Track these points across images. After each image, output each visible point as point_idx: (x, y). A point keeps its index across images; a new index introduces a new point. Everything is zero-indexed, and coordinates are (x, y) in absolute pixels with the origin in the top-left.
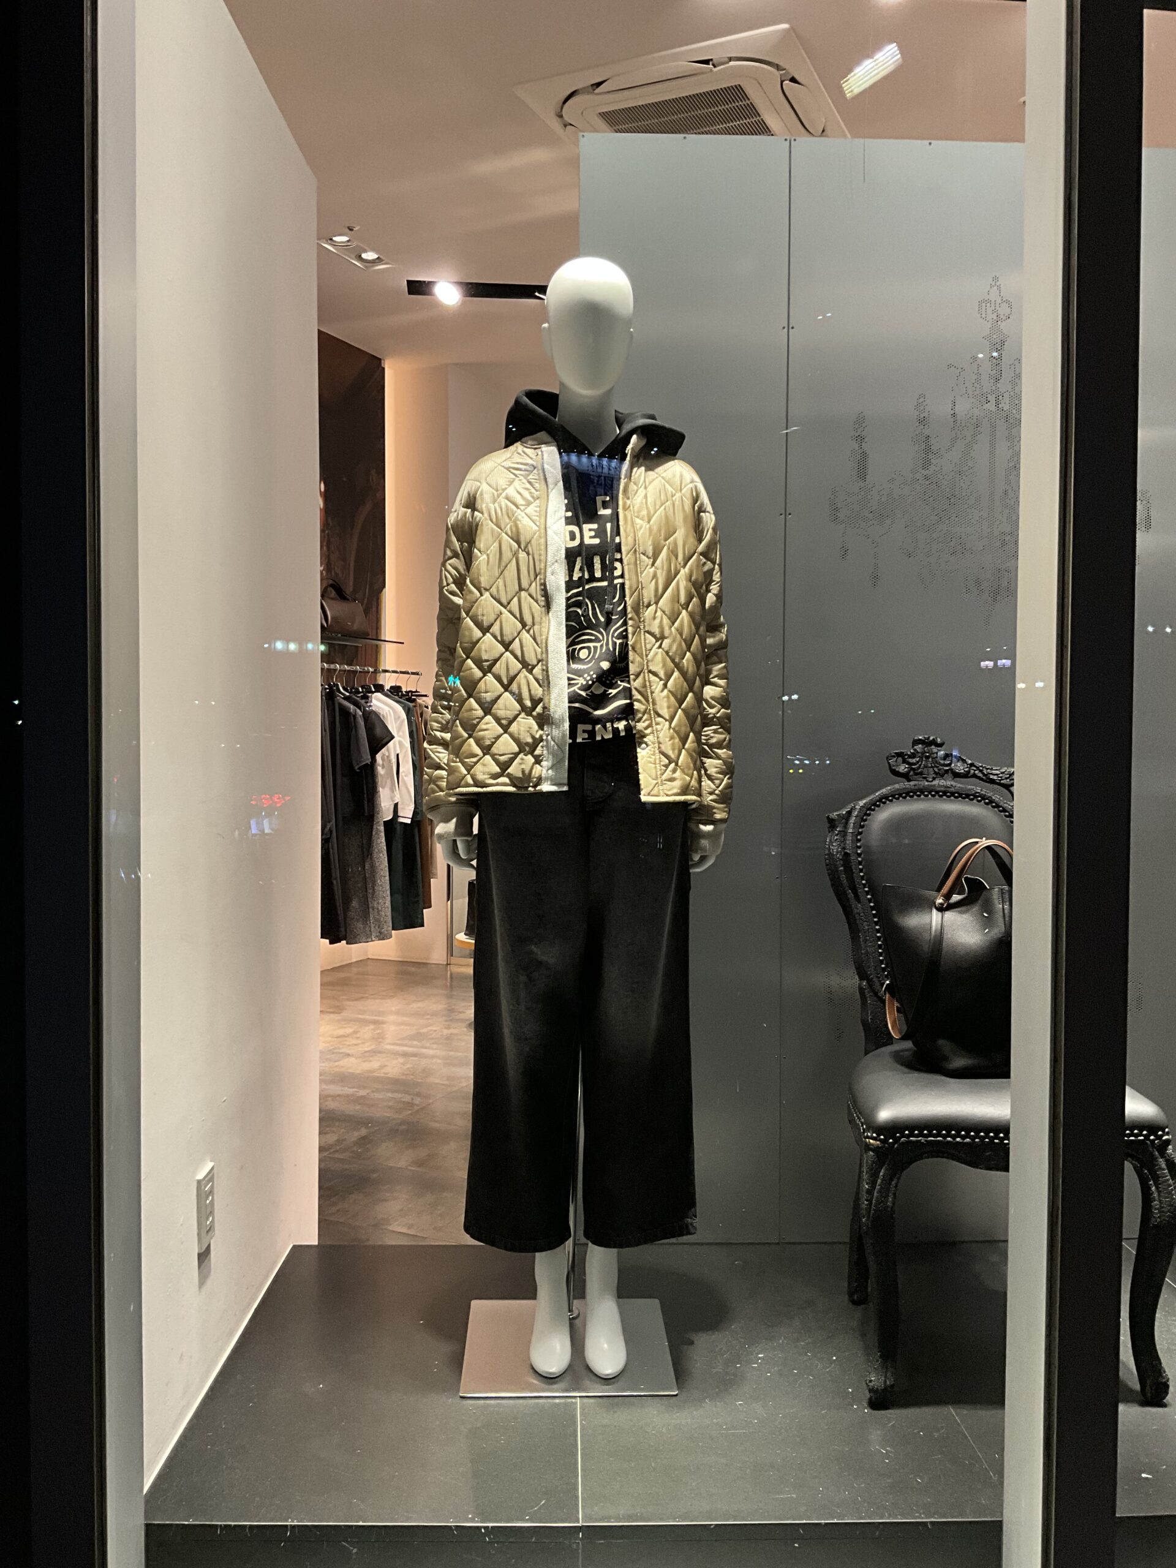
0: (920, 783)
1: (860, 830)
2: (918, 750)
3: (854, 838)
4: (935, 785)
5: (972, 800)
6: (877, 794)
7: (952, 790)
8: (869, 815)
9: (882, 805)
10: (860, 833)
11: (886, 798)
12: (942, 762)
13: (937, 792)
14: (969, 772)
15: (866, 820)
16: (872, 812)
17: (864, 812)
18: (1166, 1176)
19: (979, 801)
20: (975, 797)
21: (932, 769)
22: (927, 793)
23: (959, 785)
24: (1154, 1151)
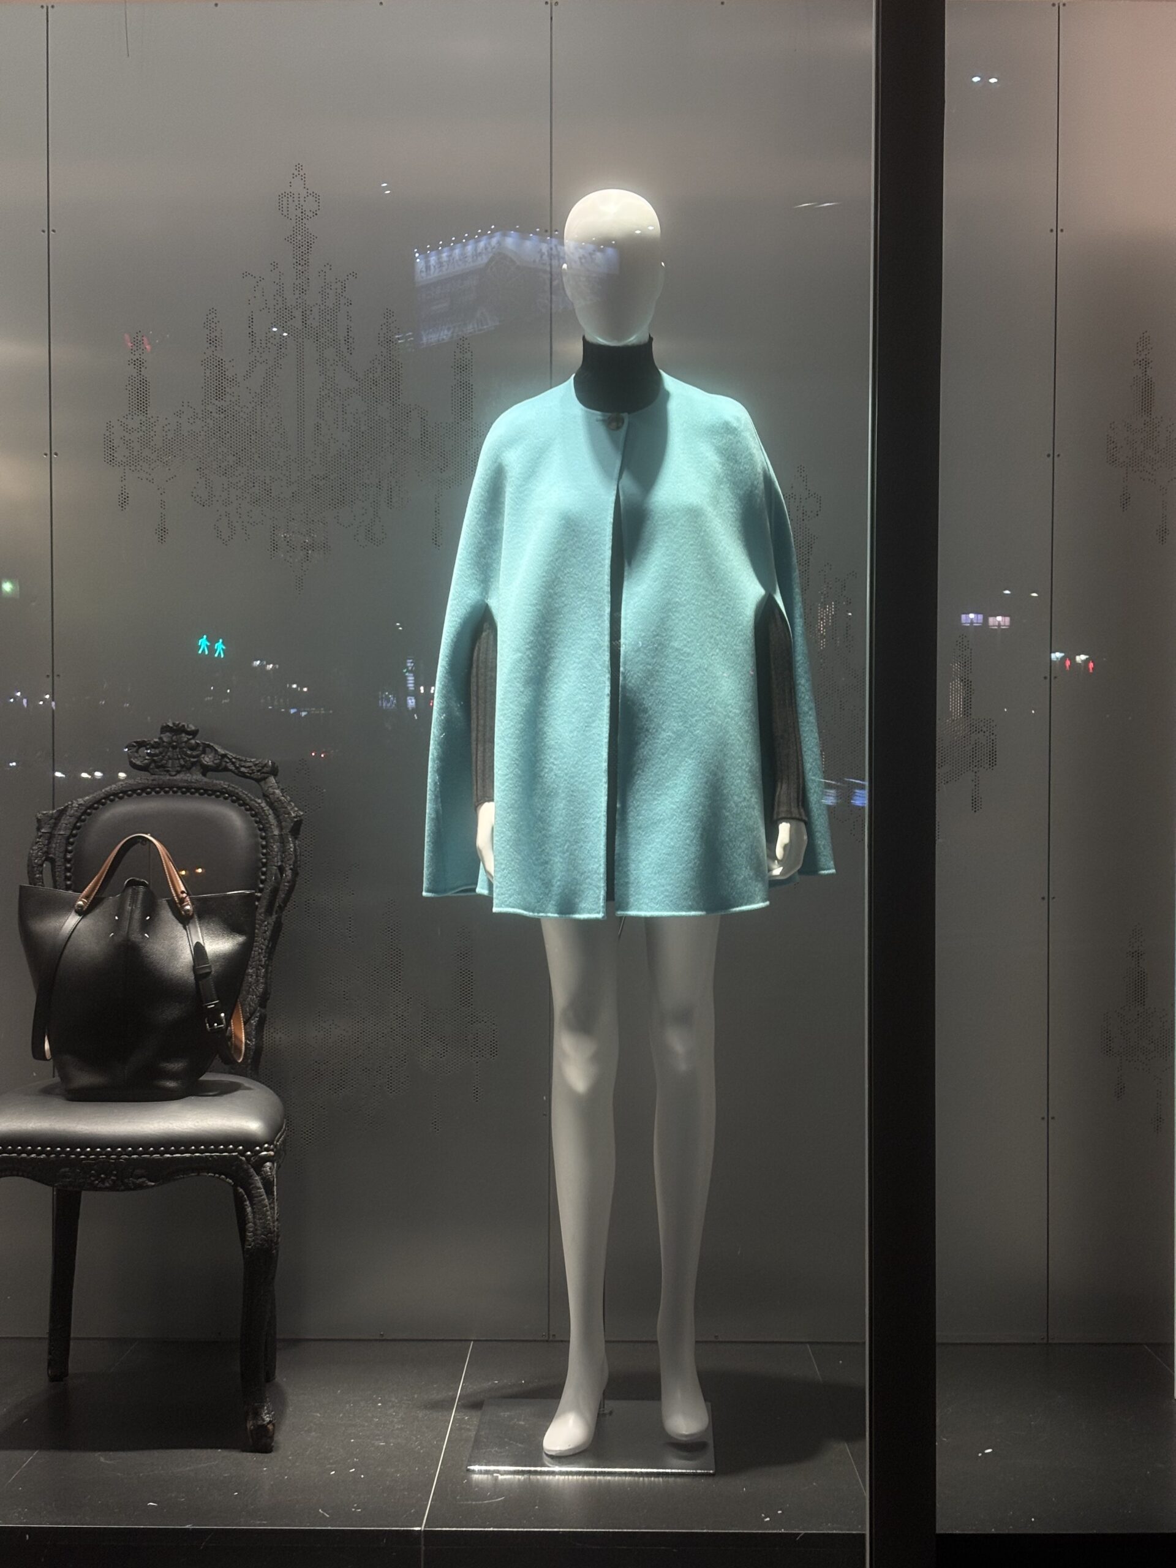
0: (162, 777)
1: (74, 832)
2: (165, 739)
3: (64, 841)
4: (175, 780)
5: (217, 797)
6: (103, 791)
7: (198, 785)
8: (89, 814)
9: (108, 802)
10: (74, 836)
11: (115, 794)
12: (189, 752)
13: (179, 788)
14: (219, 765)
15: (84, 821)
16: (94, 811)
17: (82, 811)
18: (262, 1196)
19: (226, 798)
20: (222, 793)
21: (177, 761)
22: (167, 789)
23: (205, 780)
24: (248, 1169)
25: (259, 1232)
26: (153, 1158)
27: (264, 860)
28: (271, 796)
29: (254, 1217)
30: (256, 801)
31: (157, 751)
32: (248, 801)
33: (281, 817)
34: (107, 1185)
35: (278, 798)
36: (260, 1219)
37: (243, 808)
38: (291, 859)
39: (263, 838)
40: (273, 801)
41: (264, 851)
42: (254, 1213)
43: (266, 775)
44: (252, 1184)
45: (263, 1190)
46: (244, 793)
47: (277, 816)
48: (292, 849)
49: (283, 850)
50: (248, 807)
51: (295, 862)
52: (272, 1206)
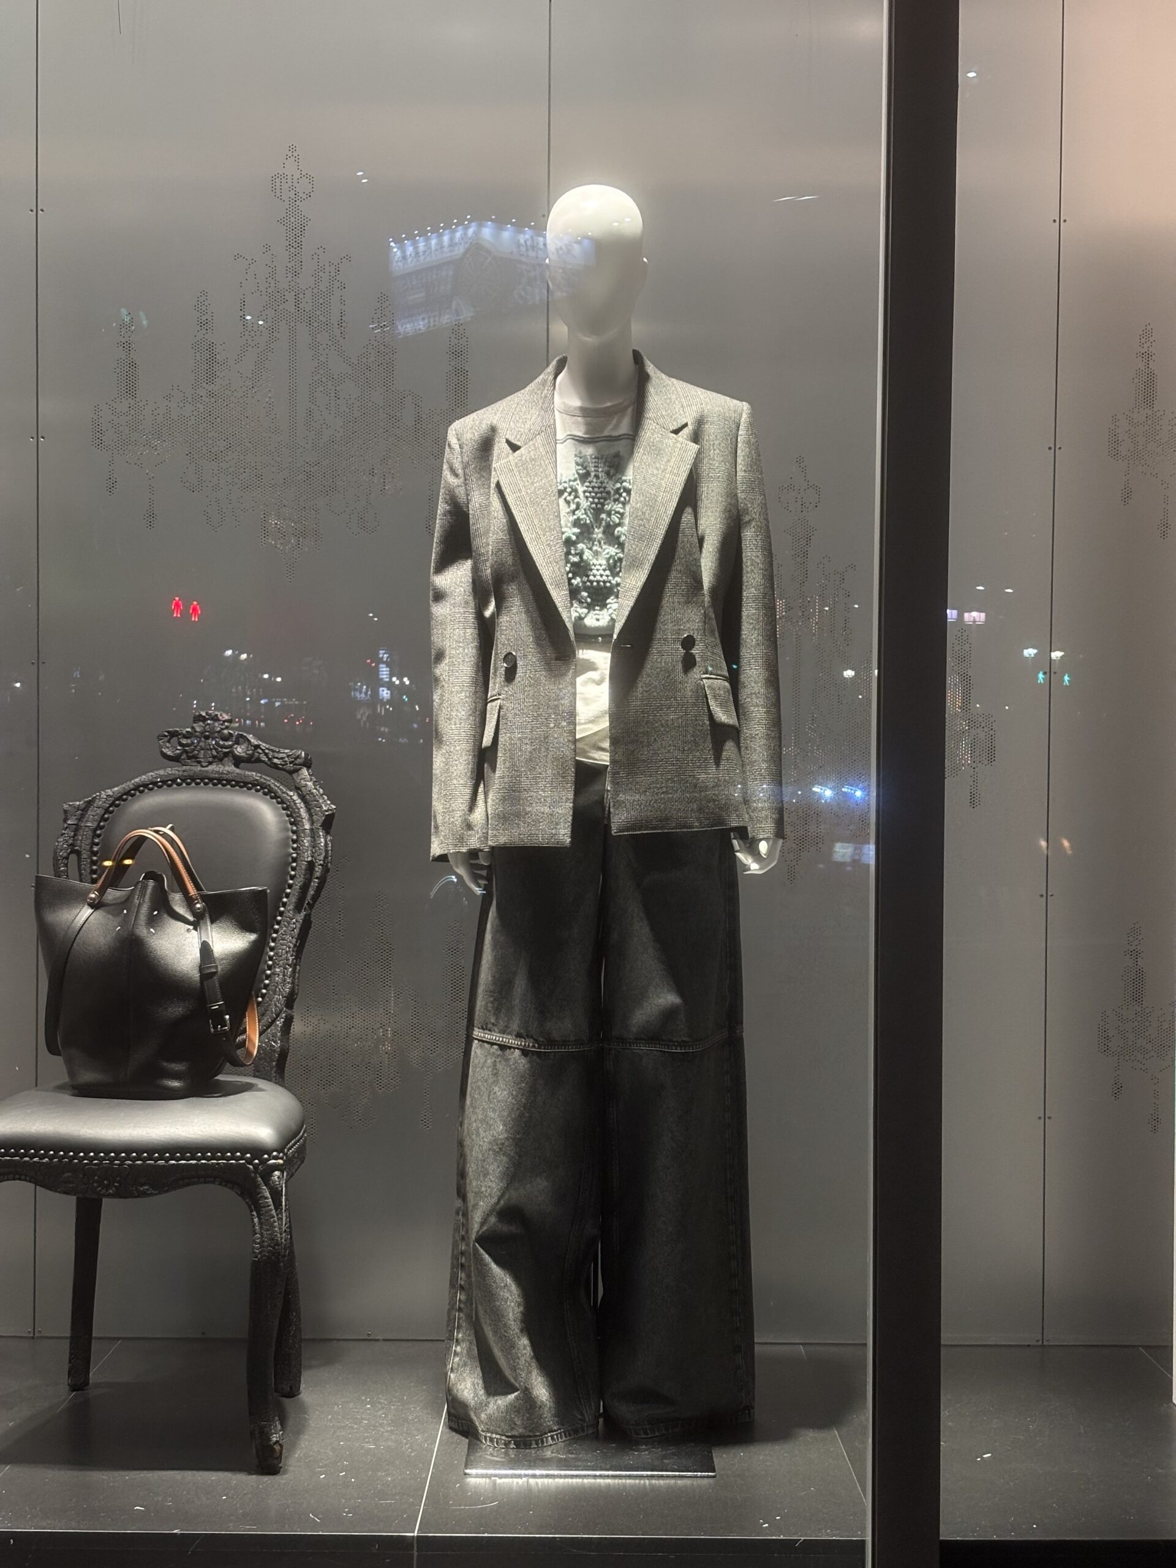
0: (193, 768)
1: (102, 824)
2: (198, 729)
3: (91, 833)
4: (207, 771)
5: (249, 789)
6: (133, 781)
7: (230, 777)
8: (117, 806)
9: (138, 793)
10: (102, 828)
11: (145, 786)
12: (222, 743)
13: (211, 780)
14: (252, 755)
15: (111, 812)
16: (122, 803)
17: (110, 802)
18: (269, 1206)
19: (257, 791)
20: (254, 785)
21: (209, 752)
22: (198, 781)
23: (238, 771)
24: (257, 1177)
25: (266, 1244)
26: (158, 1165)
27: (295, 855)
28: (303, 789)
29: (261, 1228)
30: (287, 794)
31: (189, 741)
32: (280, 793)
33: (312, 811)
34: (111, 1191)
35: (310, 791)
36: (268, 1230)
37: (274, 800)
38: (321, 854)
39: (294, 832)
40: (305, 793)
41: (295, 845)
42: (260, 1223)
43: (298, 767)
44: (260, 1193)
45: (270, 1200)
46: (276, 786)
47: (309, 810)
48: (322, 844)
49: (314, 845)
50: (279, 800)
51: (326, 857)
52: (280, 1216)
